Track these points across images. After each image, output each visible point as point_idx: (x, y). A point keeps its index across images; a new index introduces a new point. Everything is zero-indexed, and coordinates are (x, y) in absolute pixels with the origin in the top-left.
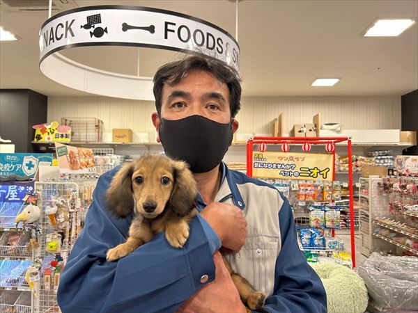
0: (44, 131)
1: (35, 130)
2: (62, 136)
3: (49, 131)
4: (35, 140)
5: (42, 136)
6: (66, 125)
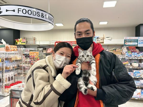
0: (18, 41)
1: (15, 41)
2: (23, 43)
3: (19, 41)
4: (16, 44)
5: (18, 43)
6: (25, 39)
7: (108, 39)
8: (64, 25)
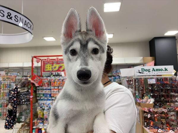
8: (56, 39)
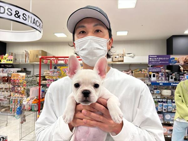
0: (2, 58)
7: (129, 56)
